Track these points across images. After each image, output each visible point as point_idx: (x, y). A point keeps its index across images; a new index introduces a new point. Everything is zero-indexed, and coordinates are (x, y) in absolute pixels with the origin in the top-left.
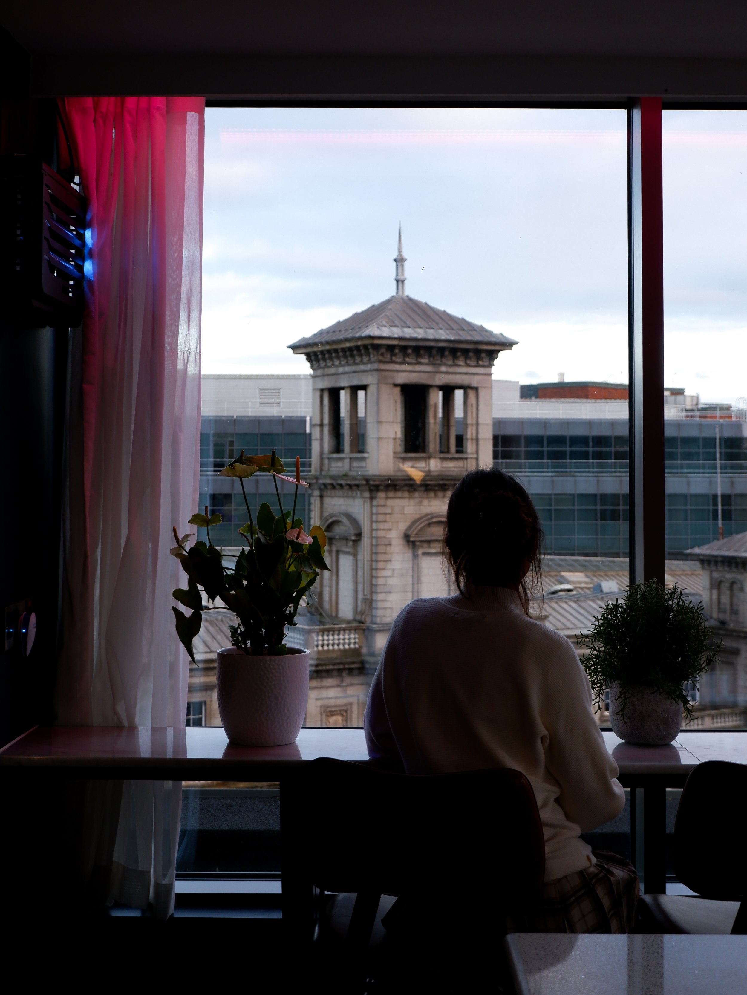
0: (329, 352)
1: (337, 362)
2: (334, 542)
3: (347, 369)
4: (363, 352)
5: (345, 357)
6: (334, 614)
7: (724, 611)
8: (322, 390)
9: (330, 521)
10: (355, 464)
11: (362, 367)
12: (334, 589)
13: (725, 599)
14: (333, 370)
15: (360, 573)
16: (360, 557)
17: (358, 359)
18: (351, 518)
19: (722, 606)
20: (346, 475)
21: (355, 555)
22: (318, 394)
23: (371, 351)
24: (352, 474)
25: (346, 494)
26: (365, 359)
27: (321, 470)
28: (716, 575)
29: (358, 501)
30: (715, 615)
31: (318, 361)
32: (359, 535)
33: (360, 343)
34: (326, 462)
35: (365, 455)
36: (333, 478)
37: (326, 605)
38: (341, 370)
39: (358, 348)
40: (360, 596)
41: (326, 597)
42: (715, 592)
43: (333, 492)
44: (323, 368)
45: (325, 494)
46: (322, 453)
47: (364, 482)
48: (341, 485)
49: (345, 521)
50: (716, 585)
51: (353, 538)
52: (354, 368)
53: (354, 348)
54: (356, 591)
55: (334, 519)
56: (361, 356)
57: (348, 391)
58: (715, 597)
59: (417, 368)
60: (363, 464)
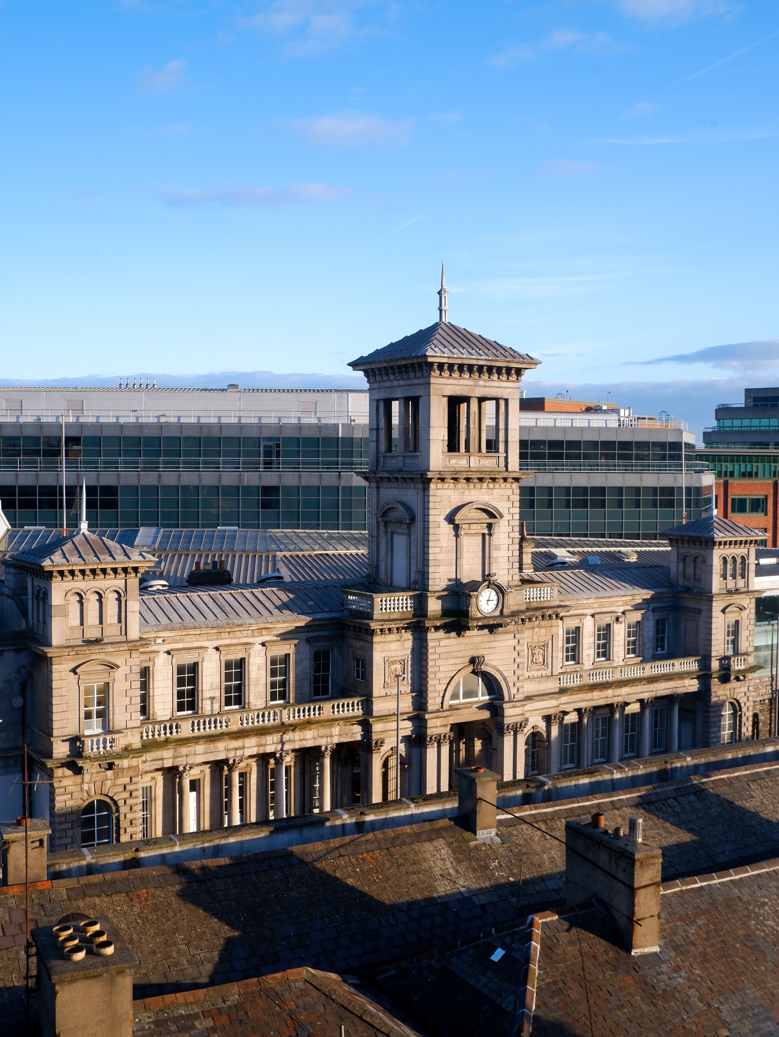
0: (386, 368)
1: (392, 377)
2: (389, 525)
3: (401, 382)
4: (417, 368)
5: (400, 373)
6: (389, 583)
7: (689, 579)
8: (378, 401)
9: (387, 508)
10: (408, 461)
11: (416, 381)
12: (389, 563)
13: (690, 570)
14: (388, 384)
15: (413, 550)
16: (413, 537)
17: (411, 375)
18: (404, 505)
19: (687, 576)
20: (400, 470)
21: (409, 535)
22: (375, 403)
23: (424, 367)
24: (405, 469)
25: (400, 486)
26: (419, 374)
27: (377, 466)
28: (682, 551)
29: (411, 492)
30: (681, 583)
31: (374, 376)
32: (413, 519)
33: (415, 361)
34: (382, 459)
35: (418, 454)
36: (389, 472)
37: (382, 576)
38: (395, 383)
39: (412, 365)
40: (414, 568)
41: (382, 569)
42: (681, 565)
43: (388, 484)
44: (380, 382)
45: (381, 486)
46: (378, 452)
47: (419, 476)
48: (397, 479)
49: (400, 507)
50: (683, 559)
51: (408, 521)
52: (408, 382)
53: (409, 366)
54: (410, 565)
55: (390, 506)
56: (415, 371)
57: (403, 400)
58: (681, 568)
59: (461, 382)
60: (416, 461)
